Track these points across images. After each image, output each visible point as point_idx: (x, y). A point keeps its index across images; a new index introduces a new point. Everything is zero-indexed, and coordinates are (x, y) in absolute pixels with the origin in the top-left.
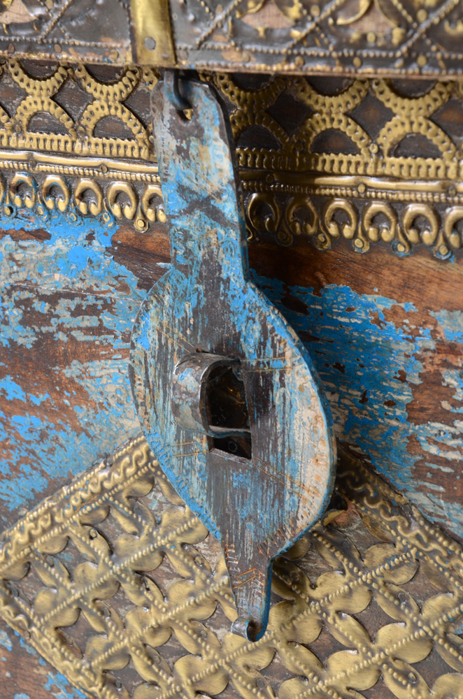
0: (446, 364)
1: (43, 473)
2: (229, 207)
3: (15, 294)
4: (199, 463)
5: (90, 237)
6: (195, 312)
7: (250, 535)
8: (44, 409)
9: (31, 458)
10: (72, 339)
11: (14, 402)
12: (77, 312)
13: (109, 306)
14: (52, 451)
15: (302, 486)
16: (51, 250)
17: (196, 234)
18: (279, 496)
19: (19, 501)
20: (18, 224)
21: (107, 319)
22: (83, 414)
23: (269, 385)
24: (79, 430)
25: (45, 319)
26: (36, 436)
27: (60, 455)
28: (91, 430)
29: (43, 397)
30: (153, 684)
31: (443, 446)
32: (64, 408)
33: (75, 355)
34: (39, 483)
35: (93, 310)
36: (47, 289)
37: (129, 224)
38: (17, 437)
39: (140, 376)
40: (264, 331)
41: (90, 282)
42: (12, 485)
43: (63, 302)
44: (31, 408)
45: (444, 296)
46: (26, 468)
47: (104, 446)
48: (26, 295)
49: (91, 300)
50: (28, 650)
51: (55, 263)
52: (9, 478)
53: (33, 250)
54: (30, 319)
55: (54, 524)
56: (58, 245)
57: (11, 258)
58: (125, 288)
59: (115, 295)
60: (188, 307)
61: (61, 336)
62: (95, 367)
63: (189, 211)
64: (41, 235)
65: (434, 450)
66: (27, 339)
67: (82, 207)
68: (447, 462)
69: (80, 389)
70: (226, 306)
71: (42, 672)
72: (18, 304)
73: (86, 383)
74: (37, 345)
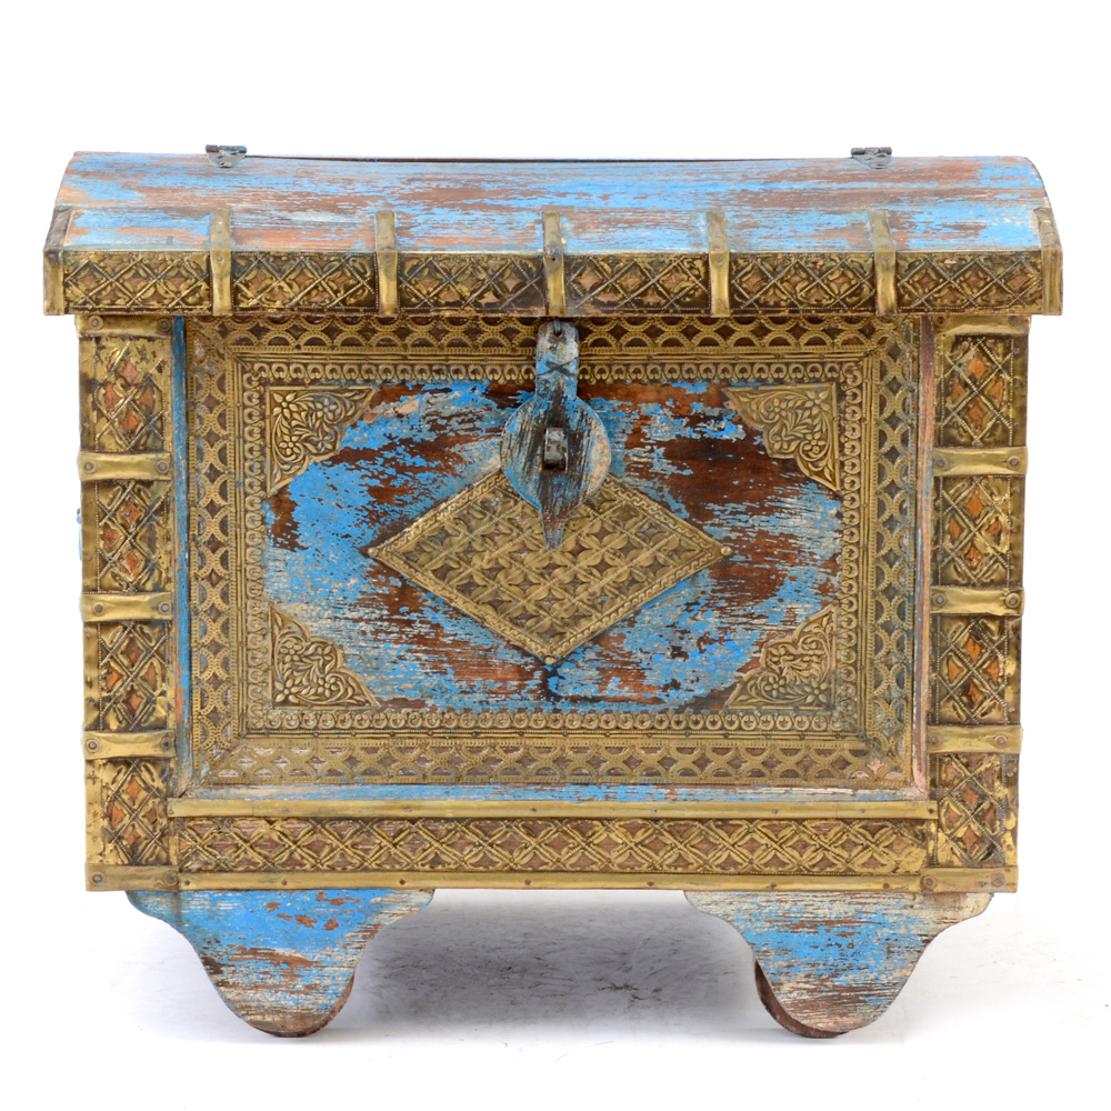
0: (644, 424)
1: (432, 498)
2: (573, 368)
3: (427, 419)
4: (535, 477)
5: (474, 389)
6: (545, 413)
7: (559, 504)
8: (438, 468)
9: (427, 493)
10: (457, 435)
11: (421, 467)
12: (463, 422)
13: (480, 418)
14: (438, 487)
15: (592, 477)
16: (451, 396)
17: (552, 380)
18: (579, 484)
19: (415, 514)
20: (434, 387)
21: (478, 424)
22: (458, 468)
23: (581, 437)
24: (455, 475)
25: (443, 427)
26: (430, 481)
27: (443, 488)
28: (463, 475)
29: (436, 463)
30: (485, 586)
31: (640, 457)
32: (449, 467)
33: (458, 442)
34: (429, 503)
35: (471, 421)
36: (446, 414)
37: (494, 381)
38: (419, 483)
39: (506, 444)
40: (582, 416)
41: (471, 409)
42: (413, 506)
43: (454, 419)
44: (429, 469)
45: (644, 398)
46: (422, 497)
47: (468, 481)
48: (434, 417)
49: (470, 416)
50: (411, 585)
51: (453, 402)
52: (411, 503)
53: (442, 397)
54: (435, 427)
55: (436, 521)
56: (456, 394)
57: (428, 402)
58: (489, 409)
59: (484, 412)
60: (542, 411)
61: (452, 434)
62: (469, 446)
63: (550, 372)
64: (447, 391)
65: (636, 459)
66: (431, 437)
67: (473, 377)
68: (640, 463)
69: (459, 457)
70: (564, 408)
71: (418, 594)
72: (428, 422)
73: (463, 454)
74: (436, 439)
